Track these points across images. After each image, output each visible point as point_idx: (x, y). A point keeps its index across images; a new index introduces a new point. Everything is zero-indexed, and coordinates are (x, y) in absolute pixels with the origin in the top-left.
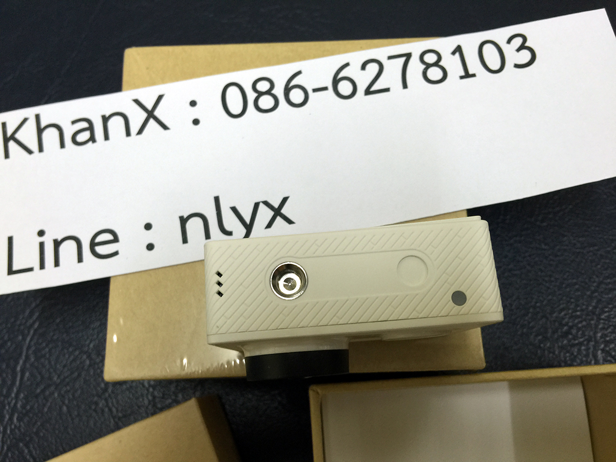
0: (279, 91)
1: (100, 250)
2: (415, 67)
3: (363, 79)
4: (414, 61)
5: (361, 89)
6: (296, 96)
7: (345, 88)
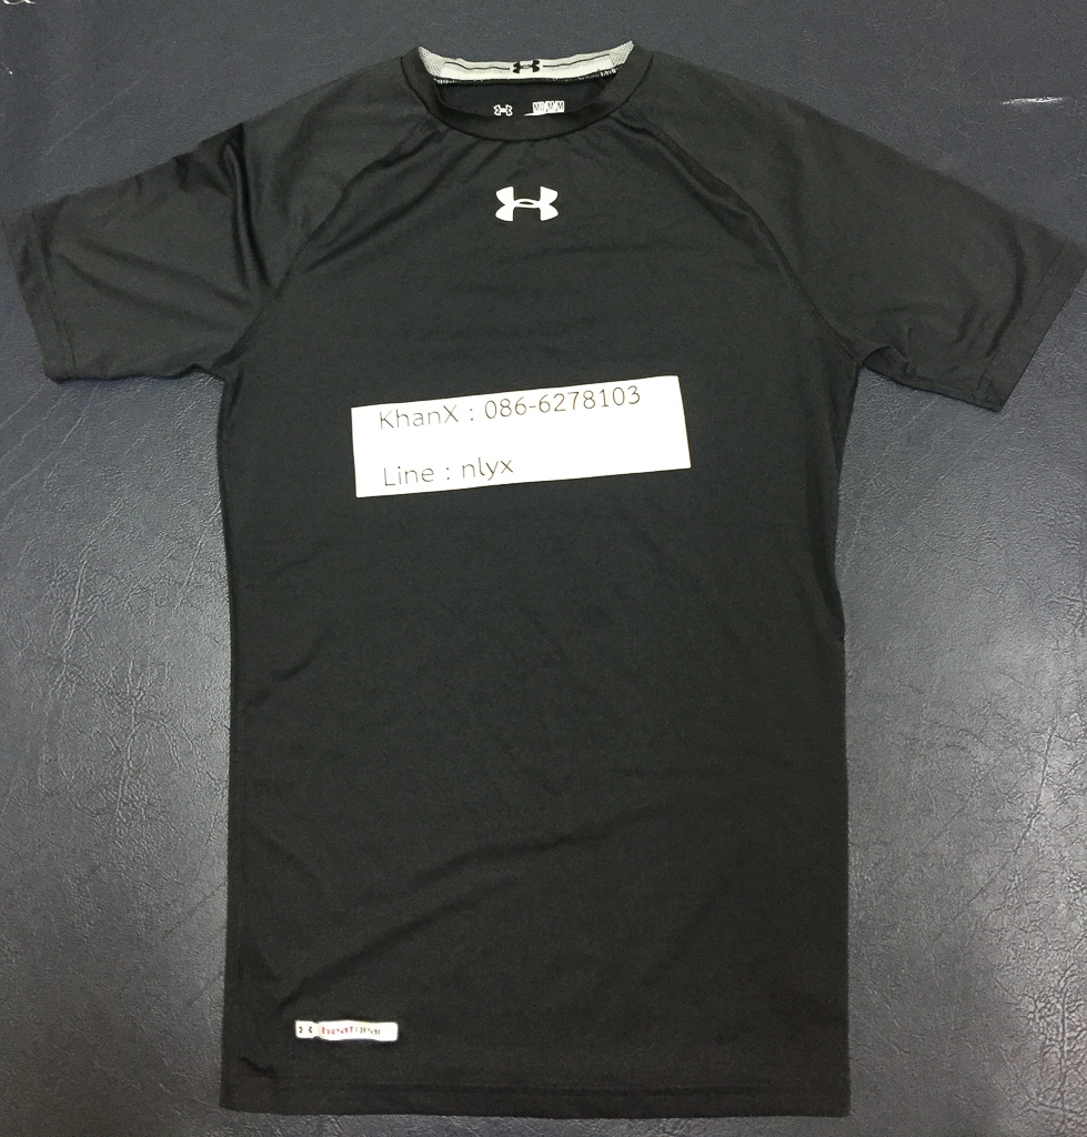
0: (512, 406)
1: (425, 477)
2: (580, 399)
3: (554, 403)
4: (580, 397)
5: (553, 408)
6: (521, 409)
7: (545, 407)
